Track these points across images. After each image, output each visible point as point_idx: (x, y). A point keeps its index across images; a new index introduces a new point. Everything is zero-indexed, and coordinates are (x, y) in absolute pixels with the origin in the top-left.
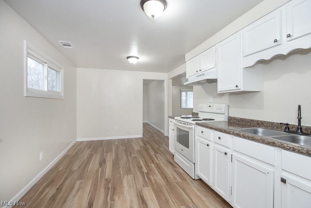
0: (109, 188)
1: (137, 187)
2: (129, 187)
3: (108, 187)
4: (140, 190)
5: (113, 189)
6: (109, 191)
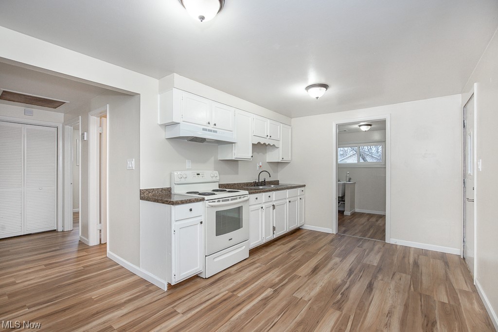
0: (341, 294)
1: (308, 280)
2: (316, 284)
3: (342, 296)
4: (307, 276)
5: (337, 292)
6: (344, 292)
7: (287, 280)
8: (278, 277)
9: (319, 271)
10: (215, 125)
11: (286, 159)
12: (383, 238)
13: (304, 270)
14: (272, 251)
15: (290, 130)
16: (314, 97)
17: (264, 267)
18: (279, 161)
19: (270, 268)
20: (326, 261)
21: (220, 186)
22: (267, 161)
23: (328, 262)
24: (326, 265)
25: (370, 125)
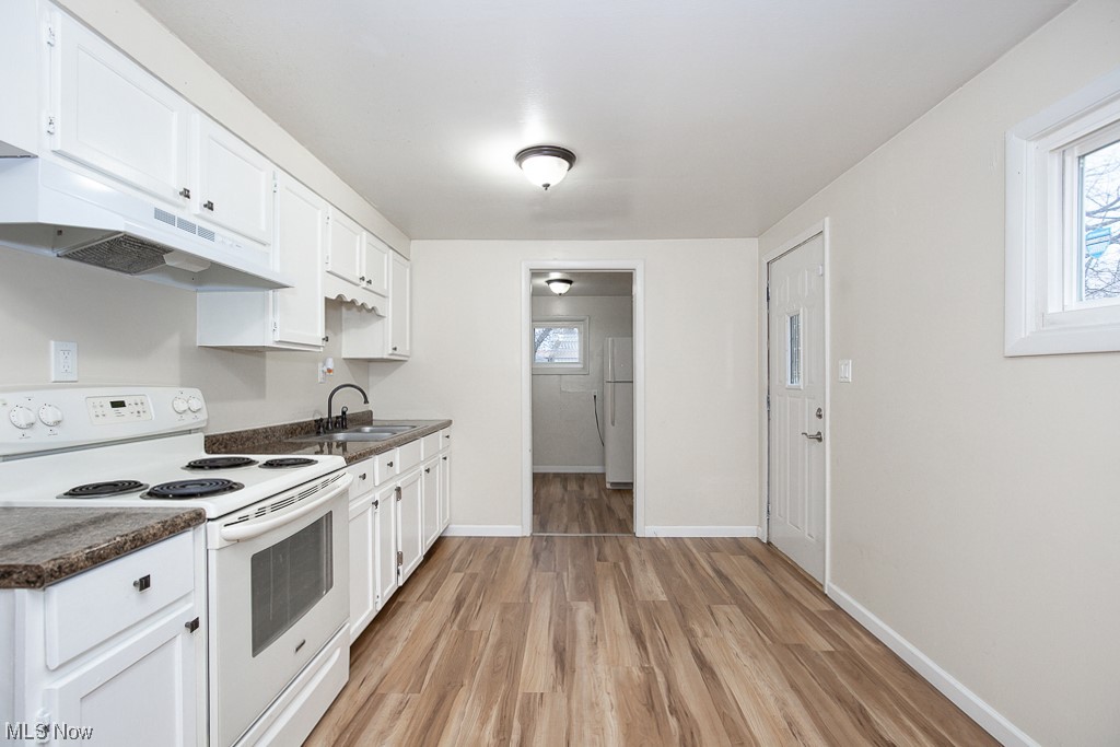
0: (672, 714)
1: (569, 699)
2: (597, 705)
3: (678, 719)
4: (559, 688)
5: (657, 708)
6: (671, 703)
7: (516, 724)
8: (484, 721)
9: (573, 656)
10: (210, 206)
11: (403, 350)
12: (626, 525)
13: (536, 671)
14: (406, 633)
15: (408, 270)
16: (539, 184)
17: (421, 703)
18: (385, 356)
19: (442, 699)
20: (564, 619)
21: (212, 443)
22: (346, 355)
23: (573, 623)
24: (574, 633)
25: (570, 282)
